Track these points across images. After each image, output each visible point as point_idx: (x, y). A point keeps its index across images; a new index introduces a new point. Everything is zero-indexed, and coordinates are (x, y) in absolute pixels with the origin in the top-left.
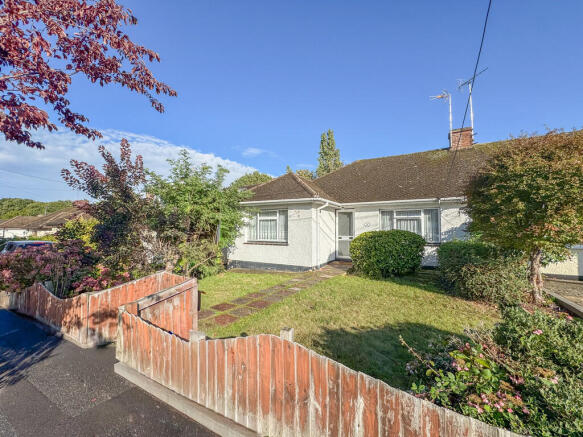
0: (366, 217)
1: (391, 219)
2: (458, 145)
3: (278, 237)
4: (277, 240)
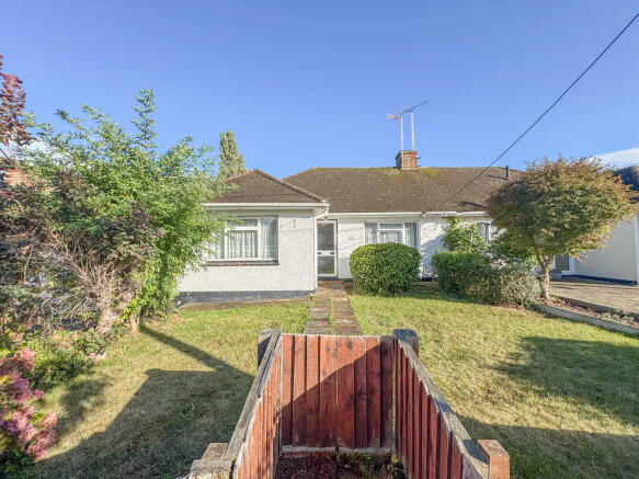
0: (351, 230)
1: (374, 232)
2: (407, 165)
3: (259, 254)
4: (259, 259)
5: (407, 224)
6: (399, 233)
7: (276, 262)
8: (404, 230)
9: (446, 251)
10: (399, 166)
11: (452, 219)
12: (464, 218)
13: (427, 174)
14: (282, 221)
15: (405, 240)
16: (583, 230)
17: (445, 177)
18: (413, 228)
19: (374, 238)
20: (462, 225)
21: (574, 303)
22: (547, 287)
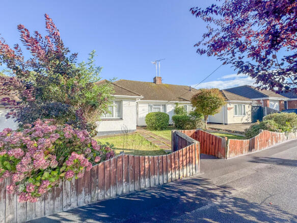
1: (151, 108)
2: (158, 82)
3: (114, 116)
4: (114, 118)
5: (163, 105)
6: (160, 108)
7: (121, 119)
8: (161, 107)
9: (176, 115)
10: (155, 82)
11: (177, 104)
12: (180, 104)
13: (165, 86)
14: (124, 102)
15: (162, 111)
16: (216, 108)
17: (172, 88)
18: (165, 106)
19: (151, 110)
20: (180, 106)
21: (213, 129)
22: (206, 124)
